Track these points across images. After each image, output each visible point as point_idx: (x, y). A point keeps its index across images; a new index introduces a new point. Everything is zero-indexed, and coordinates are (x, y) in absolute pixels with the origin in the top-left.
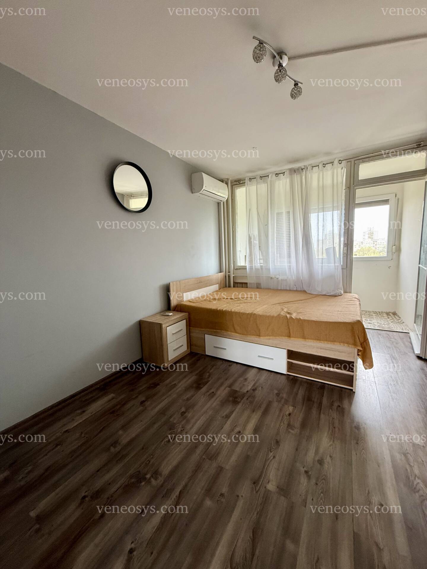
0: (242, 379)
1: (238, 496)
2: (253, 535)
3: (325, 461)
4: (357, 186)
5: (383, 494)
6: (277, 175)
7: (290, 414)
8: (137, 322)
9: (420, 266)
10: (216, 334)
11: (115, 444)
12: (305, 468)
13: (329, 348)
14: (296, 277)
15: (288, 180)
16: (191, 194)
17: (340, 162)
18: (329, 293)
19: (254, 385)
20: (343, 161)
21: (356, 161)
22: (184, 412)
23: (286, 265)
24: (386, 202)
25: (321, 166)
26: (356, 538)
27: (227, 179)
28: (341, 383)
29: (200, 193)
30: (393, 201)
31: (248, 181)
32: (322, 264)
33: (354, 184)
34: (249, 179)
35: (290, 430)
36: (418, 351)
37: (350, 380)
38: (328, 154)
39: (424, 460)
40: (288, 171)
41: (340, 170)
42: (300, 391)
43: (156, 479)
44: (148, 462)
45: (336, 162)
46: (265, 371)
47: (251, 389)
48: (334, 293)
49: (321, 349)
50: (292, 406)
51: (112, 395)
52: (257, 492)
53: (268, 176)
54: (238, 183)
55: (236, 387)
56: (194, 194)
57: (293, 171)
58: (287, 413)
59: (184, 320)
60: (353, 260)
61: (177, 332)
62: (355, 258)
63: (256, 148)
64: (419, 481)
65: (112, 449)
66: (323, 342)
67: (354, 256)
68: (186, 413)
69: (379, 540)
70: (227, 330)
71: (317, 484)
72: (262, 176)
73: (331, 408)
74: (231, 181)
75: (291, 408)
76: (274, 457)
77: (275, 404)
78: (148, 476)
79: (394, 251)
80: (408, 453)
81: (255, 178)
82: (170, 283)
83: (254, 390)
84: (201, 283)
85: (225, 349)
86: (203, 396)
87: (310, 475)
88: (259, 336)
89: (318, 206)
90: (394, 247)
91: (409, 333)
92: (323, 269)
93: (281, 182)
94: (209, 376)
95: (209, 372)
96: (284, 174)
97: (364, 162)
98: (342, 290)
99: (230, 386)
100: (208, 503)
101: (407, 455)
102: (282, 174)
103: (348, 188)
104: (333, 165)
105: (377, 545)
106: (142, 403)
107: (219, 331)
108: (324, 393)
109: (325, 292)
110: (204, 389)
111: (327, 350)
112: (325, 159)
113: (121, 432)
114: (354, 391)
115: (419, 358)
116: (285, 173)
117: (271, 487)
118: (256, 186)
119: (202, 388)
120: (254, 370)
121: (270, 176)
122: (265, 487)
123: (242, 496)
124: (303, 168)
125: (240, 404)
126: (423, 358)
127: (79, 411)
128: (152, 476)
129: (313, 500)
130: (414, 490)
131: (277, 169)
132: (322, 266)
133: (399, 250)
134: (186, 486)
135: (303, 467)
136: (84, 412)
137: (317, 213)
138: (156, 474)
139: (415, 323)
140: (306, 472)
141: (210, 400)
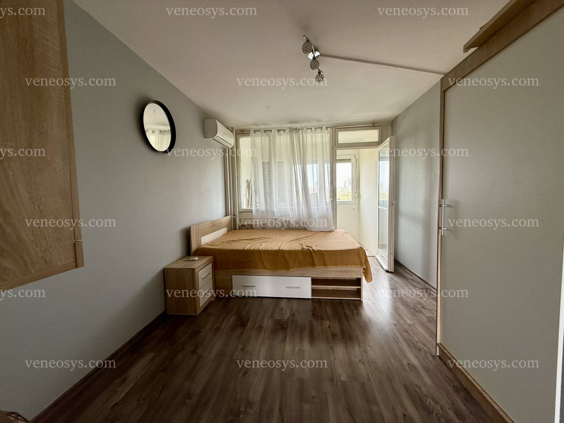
0: (277, 310)
1: (325, 393)
2: (349, 412)
3: (367, 350)
4: (337, 147)
5: (407, 357)
6: (279, 131)
7: (329, 327)
8: (161, 270)
9: (379, 207)
10: (244, 273)
11: (189, 396)
12: (358, 359)
13: (343, 270)
14: (297, 218)
15: (289, 137)
16: (204, 138)
17: (327, 129)
18: (326, 230)
19: (291, 312)
20: (328, 128)
21: (336, 129)
22: (242, 348)
23: (289, 207)
24: (349, 160)
25: (313, 129)
26: (406, 386)
27: (232, 128)
28: (354, 297)
29: (213, 139)
30: (353, 160)
31: (253, 133)
32: (318, 206)
33: (335, 146)
34: (253, 131)
35: (335, 337)
36: (386, 267)
37: (358, 293)
38: (319, 121)
39: (417, 332)
40: (288, 129)
41: (326, 134)
42: (327, 309)
43: (252, 408)
44: (235, 398)
45: (324, 128)
46: (293, 300)
47: (290, 316)
48: (329, 230)
49: (338, 272)
50: (328, 320)
51: (151, 355)
52: (336, 385)
53: (271, 130)
54: (242, 133)
55: (277, 317)
56: (207, 139)
57: (291, 130)
58: (327, 326)
59: (210, 263)
60: (337, 203)
61: (206, 277)
62: (338, 202)
63: (269, 107)
64: (420, 344)
65: (188, 401)
66: (339, 266)
67: (337, 201)
68: (246, 349)
69: (417, 383)
70: (256, 268)
71: (370, 365)
72: (265, 130)
73: (354, 316)
74: (235, 130)
75: (328, 322)
76: (335, 359)
77: (315, 322)
78: (242, 409)
79: (356, 196)
80: (408, 330)
81: (260, 131)
82: (190, 227)
83: (293, 315)
84: (214, 226)
85: (254, 286)
86: (252, 330)
87: (363, 361)
88: (288, 269)
89: (313, 159)
90: (356, 194)
91: (375, 256)
92: (319, 211)
93: (282, 137)
94: (248, 313)
95: (245, 310)
96: (284, 131)
97: (341, 131)
98: (333, 226)
99: (272, 317)
100: (306, 407)
101: (408, 332)
102: (283, 131)
103: (332, 148)
104: (321, 130)
105: (417, 386)
106: (193, 352)
107: (247, 270)
108: (344, 306)
109: (322, 229)
110: (249, 324)
111: (343, 272)
112: (316, 124)
113: (187, 384)
114: (361, 300)
115: (387, 271)
116: (286, 130)
117: (343, 378)
118: (260, 138)
119: (247, 325)
120: (284, 300)
121: (273, 131)
122: (340, 380)
123: (328, 392)
124: (299, 128)
125: (289, 329)
126: (390, 271)
127: (117, 381)
128: (246, 408)
129: (373, 376)
130: (420, 350)
131: (279, 126)
132: (318, 208)
133: (359, 196)
134: (281, 403)
135: (357, 358)
136: (125, 380)
137: (311, 164)
138: (249, 404)
139: (379, 248)
140: (360, 361)
141: (260, 332)
